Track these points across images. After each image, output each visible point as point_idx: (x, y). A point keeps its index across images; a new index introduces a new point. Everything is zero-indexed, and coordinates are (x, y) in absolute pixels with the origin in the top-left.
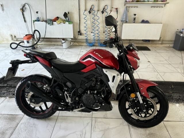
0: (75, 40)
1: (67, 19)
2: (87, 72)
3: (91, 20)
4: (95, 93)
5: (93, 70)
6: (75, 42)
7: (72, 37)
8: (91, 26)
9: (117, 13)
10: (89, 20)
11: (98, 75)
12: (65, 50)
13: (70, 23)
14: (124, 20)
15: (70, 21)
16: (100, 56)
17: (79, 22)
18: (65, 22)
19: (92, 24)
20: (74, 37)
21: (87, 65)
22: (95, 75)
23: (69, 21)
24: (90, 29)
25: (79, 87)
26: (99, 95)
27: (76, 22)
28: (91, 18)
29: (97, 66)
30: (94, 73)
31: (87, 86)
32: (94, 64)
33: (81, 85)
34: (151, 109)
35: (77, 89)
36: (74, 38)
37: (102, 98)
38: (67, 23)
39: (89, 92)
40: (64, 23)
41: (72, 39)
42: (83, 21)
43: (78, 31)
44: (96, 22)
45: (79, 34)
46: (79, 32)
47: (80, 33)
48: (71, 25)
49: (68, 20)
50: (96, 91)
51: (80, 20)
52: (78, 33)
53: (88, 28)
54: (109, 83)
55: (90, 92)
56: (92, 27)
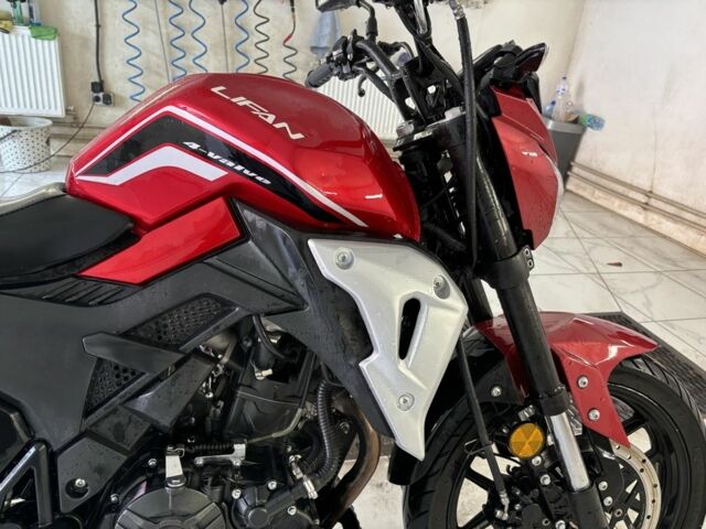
0: (76, 130)
1: (26, 13)
2: (145, 284)
3: (164, 31)
4: (237, 463)
5: (213, 260)
6: (71, 139)
7: (59, 112)
8: (161, 62)
9: (293, 10)
10: (151, 27)
11: (262, 302)
12: (14, 177)
13: (44, 31)
14: (324, 44)
15: (39, 25)
16: (271, 119)
17: (94, 34)
18: (9, 23)
19: (171, 54)
20: (67, 111)
21: (149, 218)
22: (225, 306)
23: (35, 20)
24: (157, 74)
25: (70, 434)
26: (273, 485)
27: (78, 32)
28: (162, 22)
29: (249, 215)
30: (224, 289)
31: (155, 415)
32: (220, 202)
33: (87, 413)
34: (625, 511)
35: (52, 457)
36: (70, 119)
37: (303, 503)
38: (25, 31)
39: (173, 466)
40: (7, 32)
41: (56, 122)
42: (115, 30)
43: (93, 84)
44: (187, 41)
45: (97, 99)
46: (98, 86)
47: (101, 91)
48: (50, 48)
49: (31, 15)
50: (240, 449)
51: (98, 26)
52: (94, 90)
53: (148, 68)
54: (363, 365)
55: (186, 461)
56: (171, 68)
